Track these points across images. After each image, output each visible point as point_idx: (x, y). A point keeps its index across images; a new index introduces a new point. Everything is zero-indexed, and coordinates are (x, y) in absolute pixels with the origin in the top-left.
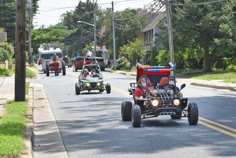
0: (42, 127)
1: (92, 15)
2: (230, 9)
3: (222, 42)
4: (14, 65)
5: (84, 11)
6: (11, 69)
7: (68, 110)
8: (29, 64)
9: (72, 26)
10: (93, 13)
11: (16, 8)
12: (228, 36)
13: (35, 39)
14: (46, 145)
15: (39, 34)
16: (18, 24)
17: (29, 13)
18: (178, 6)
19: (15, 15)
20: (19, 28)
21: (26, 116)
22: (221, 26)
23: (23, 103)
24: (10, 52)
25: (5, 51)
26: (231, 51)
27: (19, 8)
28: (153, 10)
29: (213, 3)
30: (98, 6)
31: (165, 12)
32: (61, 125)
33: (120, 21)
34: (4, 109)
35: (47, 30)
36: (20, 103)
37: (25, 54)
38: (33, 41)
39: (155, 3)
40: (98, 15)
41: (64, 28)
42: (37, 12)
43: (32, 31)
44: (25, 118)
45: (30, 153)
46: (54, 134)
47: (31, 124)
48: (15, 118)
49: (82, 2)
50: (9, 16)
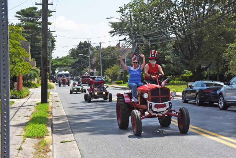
0: (58, 118)
1: (87, 50)
2: (172, 46)
3: (166, 66)
4: (41, 81)
5: (83, 48)
6: (38, 83)
7: (74, 108)
8: (49, 80)
9: (75, 57)
10: (88, 49)
11: (41, 46)
12: (170, 63)
13: (53, 65)
14: (60, 130)
15: (55, 62)
16: (43, 56)
17: (49, 49)
18: (140, 45)
19: (41, 50)
20: (44, 58)
21: (48, 112)
22: (166, 57)
23: (46, 104)
24: (38, 73)
25: (35, 73)
26: (172, 72)
27: (43, 46)
28: (125, 47)
29: (161, 43)
30: (91, 45)
31: (132, 48)
32: (69, 118)
33: (105, 54)
34: (34, 108)
35: (61, 60)
36: (44, 104)
37: (47, 74)
38: (52, 66)
39: (126, 43)
40: (91, 50)
41: (70, 58)
42: (54, 48)
43: (51, 60)
44: (47, 114)
45: (51, 135)
46: (65, 123)
47: (51, 117)
48: (41, 113)
49: (82, 42)
50: (37, 51)
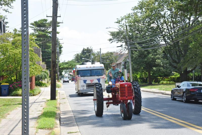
0: (65, 113)
1: (90, 55)
2: (162, 52)
3: (157, 69)
4: (50, 81)
5: (85, 53)
6: (48, 83)
7: (78, 104)
8: (57, 80)
9: (79, 61)
10: (90, 54)
11: (51, 52)
12: (160, 66)
13: (60, 67)
14: (67, 122)
15: (62, 65)
16: (52, 60)
17: (58, 54)
18: (134, 50)
19: (51, 55)
20: (53, 62)
21: (56, 108)
22: (157, 61)
24: (48, 74)
25: (45, 74)
26: (162, 74)
27: (53, 52)
28: (121, 52)
29: (152, 49)
30: (93, 50)
31: (128, 53)
32: (74, 113)
33: (104, 58)
34: (45, 104)
35: (67, 63)
36: (53, 101)
37: (56, 75)
38: (59, 69)
39: (122, 49)
40: (93, 55)
41: (75, 62)
42: (61, 54)
43: (59, 63)
45: (59, 127)
46: (71, 117)
47: (59, 112)
48: (51, 108)
49: (85, 48)
50: (47, 56)
